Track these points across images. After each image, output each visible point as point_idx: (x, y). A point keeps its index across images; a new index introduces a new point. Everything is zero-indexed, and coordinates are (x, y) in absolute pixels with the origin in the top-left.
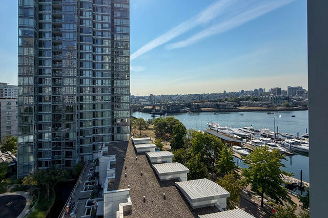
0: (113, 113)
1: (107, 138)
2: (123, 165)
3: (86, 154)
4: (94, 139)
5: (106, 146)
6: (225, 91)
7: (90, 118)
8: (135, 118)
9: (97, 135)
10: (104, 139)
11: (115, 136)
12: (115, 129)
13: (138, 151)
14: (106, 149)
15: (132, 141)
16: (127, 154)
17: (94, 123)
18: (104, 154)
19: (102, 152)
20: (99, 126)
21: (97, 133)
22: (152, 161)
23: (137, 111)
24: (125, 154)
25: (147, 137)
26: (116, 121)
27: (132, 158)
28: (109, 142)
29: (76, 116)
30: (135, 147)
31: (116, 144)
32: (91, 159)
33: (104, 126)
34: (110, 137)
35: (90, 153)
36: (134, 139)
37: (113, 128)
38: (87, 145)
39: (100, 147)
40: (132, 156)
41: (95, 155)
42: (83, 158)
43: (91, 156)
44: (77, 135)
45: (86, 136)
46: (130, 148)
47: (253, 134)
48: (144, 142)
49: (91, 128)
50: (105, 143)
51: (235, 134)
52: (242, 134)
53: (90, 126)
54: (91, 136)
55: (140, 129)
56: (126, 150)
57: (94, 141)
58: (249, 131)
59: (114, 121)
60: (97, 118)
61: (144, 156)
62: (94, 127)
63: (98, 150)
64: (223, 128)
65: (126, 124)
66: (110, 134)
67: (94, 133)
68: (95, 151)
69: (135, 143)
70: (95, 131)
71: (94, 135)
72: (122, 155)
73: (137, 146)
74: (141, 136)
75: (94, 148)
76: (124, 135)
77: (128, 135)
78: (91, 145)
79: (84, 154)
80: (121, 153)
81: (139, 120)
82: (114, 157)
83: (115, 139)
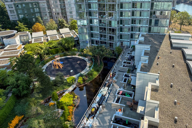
0: (152, 5)
1: (144, 29)
2: (156, 55)
3: (125, 40)
4: (132, 29)
5: (142, 36)
7: (129, 8)
8: (178, 11)
9: (135, 25)
10: (141, 29)
11: (152, 28)
12: (153, 21)
13: (174, 45)
14: (142, 39)
15: (169, 35)
16: (162, 46)
17: (133, 14)
18: (140, 43)
19: (138, 41)
20: (137, 16)
21: (135, 24)
22: (187, 57)
23: (182, 2)
24: (160, 46)
25: (188, 33)
26: (154, 13)
27: (166, 50)
28: (145, 33)
29: (117, 6)
30: (171, 42)
31: (152, 36)
32: (128, 45)
33: (142, 17)
34: (147, 29)
35: (129, 40)
36: (171, 34)
37: (151, 21)
38: (125, 33)
39: (137, 36)
40: (166, 49)
41: (132, 43)
42: (122, 43)
43: (129, 43)
44: (118, 24)
45: (125, 25)
46: (166, 41)
48: (183, 38)
49: (129, 18)
50: (141, 33)
53: (129, 16)
54: (129, 26)
55: (181, 24)
56: (161, 43)
57: (132, 30)
59: (152, 13)
60: (136, 9)
61: (180, 51)
62: (133, 17)
63: (135, 38)
65: (165, 17)
66: (147, 26)
67: (132, 23)
68: (132, 39)
69: (172, 37)
70: (133, 21)
71: (132, 25)
72: (156, 46)
73: (173, 41)
74: (181, 31)
75: (132, 36)
76: (162, 28)
77: (166, 28)
78: (129, 33)
79: (123, 40)
80: (156, 44)
81: (182, 13)
82: (149, 47)
83: (151, 31)
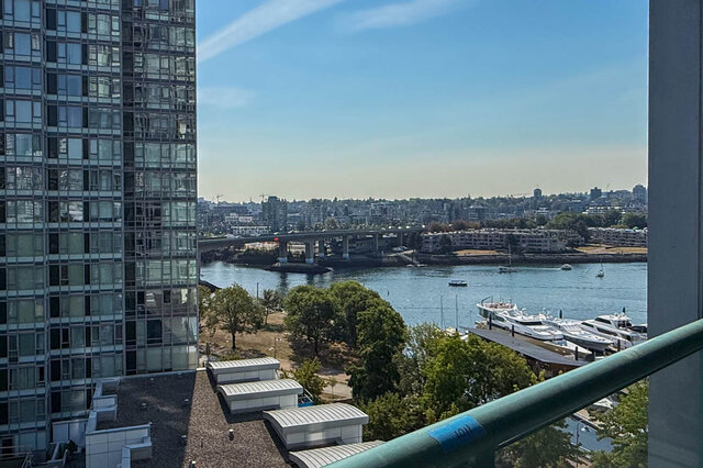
0: (130, 271)
1: (107, 362)
2: (182, 459)
3: (23, 426)
4: (56, 370)
5: (107, 392)
6: (538, 192)
7: (35, 287)
8: (213, 289)
9: (66, 351)
10: (95, 366)
11: (140, 354)
12: (141, 329)
13: (234, 406)
14: (106, 404)
15: (210, 371)
16: (193, 419)
17: (55, 308)
18: (104, 423)
19: (93, 416)
20: (75, 316)
21: (65, 346)
22: (290, 440)
23: (217, 260)
24: (186, 421)
25: (263, 356)
26: (142, 297)
27: (213, 431)
28: (117, 379)
30: (221, 396)
31: (146, 386)
32: (43, 446)
33: (96, 319)
34: (121, 362)
35: (42, 424)
36: (215, 366)
37: (131, 327)
38: (23, 393)
39: (82, 397)
40: (211, 426)
41: (62, 433)
42: (10, 442)
43: (42, 436)
45: (21, 359)
46: (202, 398)
47: (628, 338)
48: (254, 375)
49: (40, 325)
50: (101, 382)
51: (571, 340)
52: (594, 338)
53: (36, 319)
54: (41, 358)
55: (233, 328)
56: (187, 407)
57: (56, 376)
58: (614, 330)
59: (134, 300)
60: (65, 288)
61: (258, 424)
62: (55, 320)
63: (73, 408)
64: (531, 318)
65: (185, 311)
66: (119, 348)
67: (55, 345)
68: (58, 415)
69: (220, 378)
70: (59, 337)
71: (56, 352)
72: (173, 424)
73: (230, 391)
74: (235, 352)
75: (56, 402)
76: (176, 350)
77: (192, 349)
78: (41, 391)
79: (14, 427)
80: (170, 416)
81: (228, 292)
82: (145, 433)
83: (140, 368)
